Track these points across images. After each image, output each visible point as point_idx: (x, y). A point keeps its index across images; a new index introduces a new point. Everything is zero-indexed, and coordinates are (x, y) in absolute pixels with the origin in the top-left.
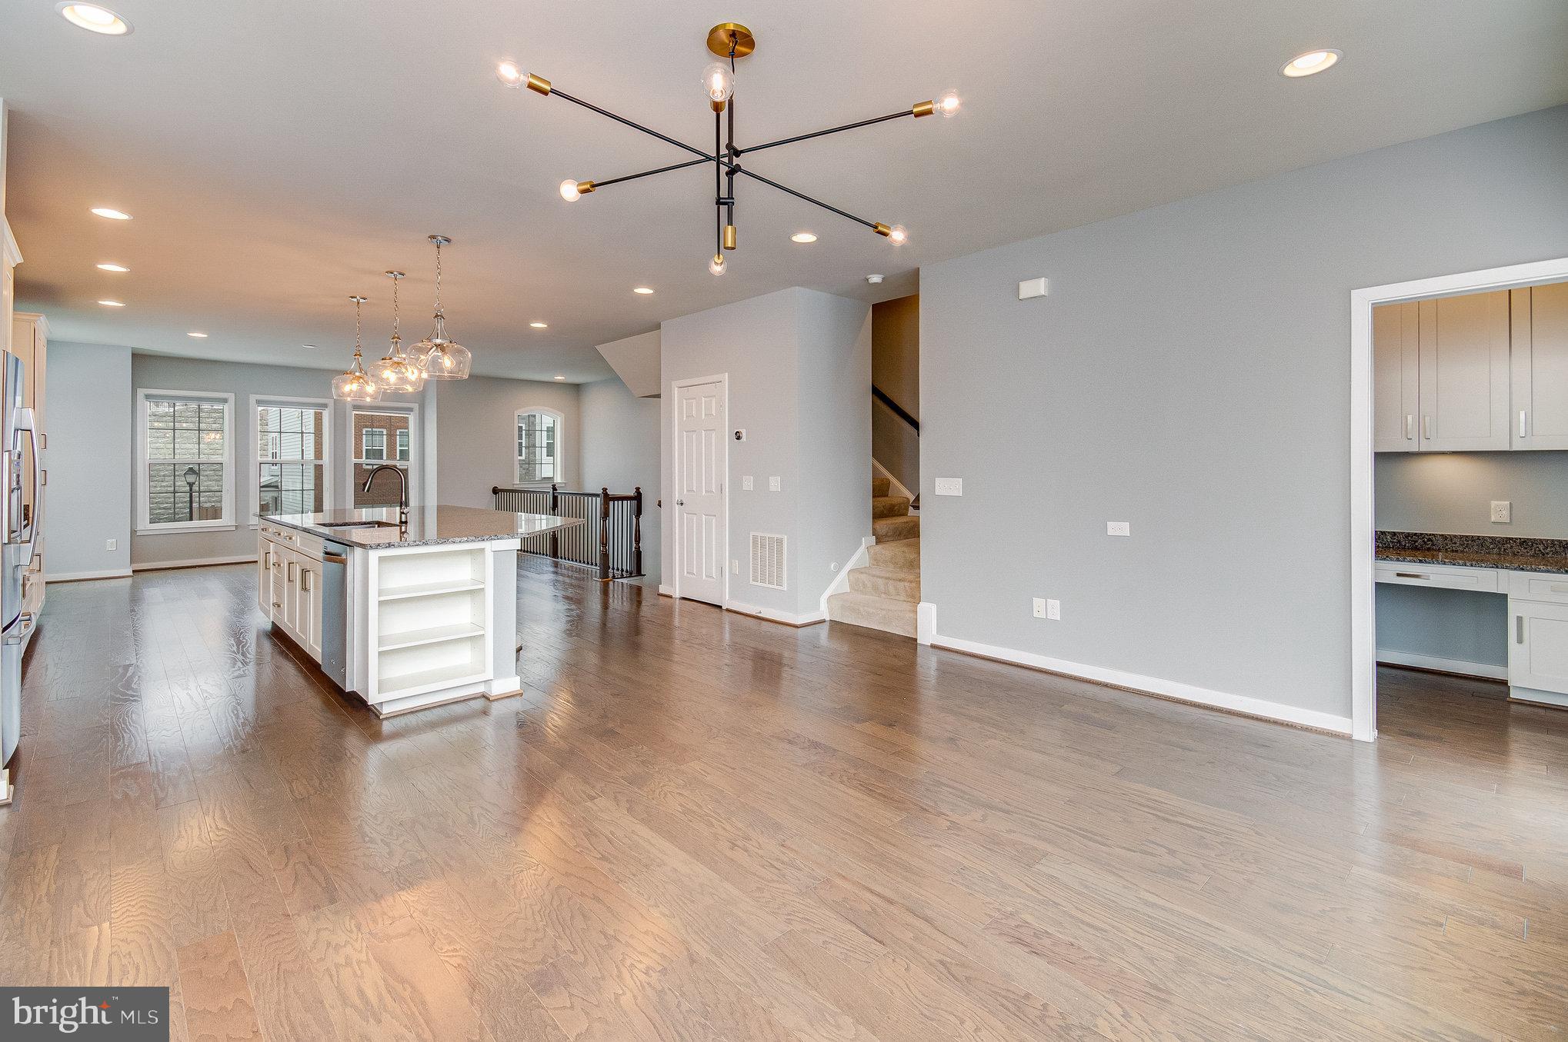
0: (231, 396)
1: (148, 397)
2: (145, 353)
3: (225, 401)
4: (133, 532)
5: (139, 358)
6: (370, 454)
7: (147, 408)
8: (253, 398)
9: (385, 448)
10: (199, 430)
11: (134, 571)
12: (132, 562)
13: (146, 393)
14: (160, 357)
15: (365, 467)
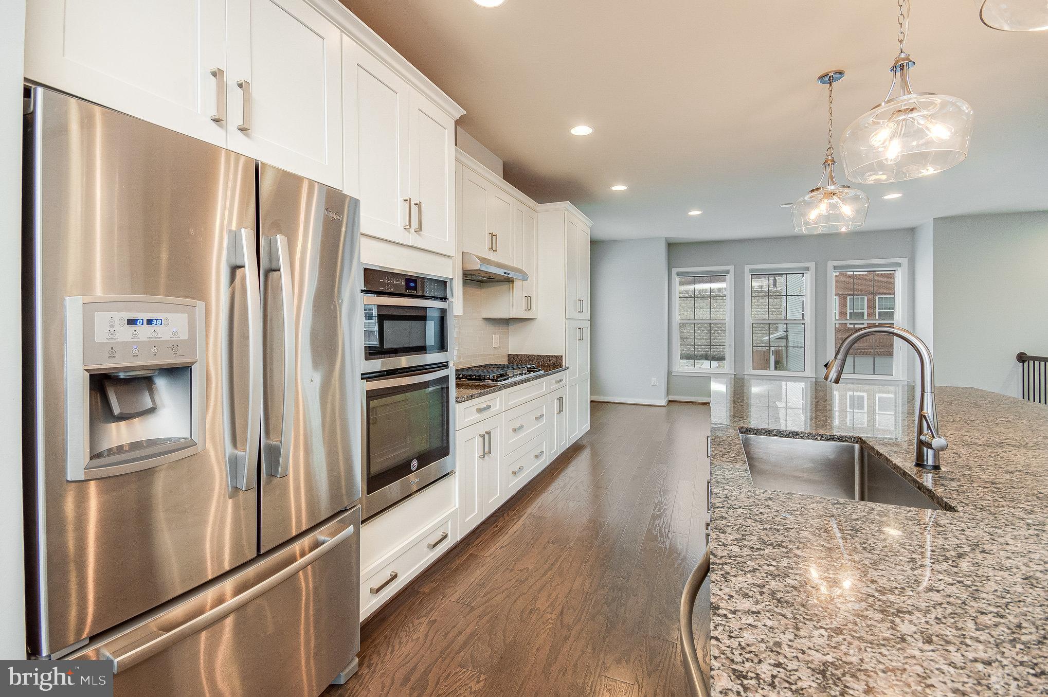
0: (731, 268)
1: (678, 275)
2: (678, 241)
3: (727, 272)
4: (669, 373)
5: (673, 248)
6: (854, 315)
7: (677, 283)
8: (747, 268)
9: (865, 311)
11: (670, 402)
12: (668, 394)
13: (677, 271)
14: (685, 243)
15: (849, 326)
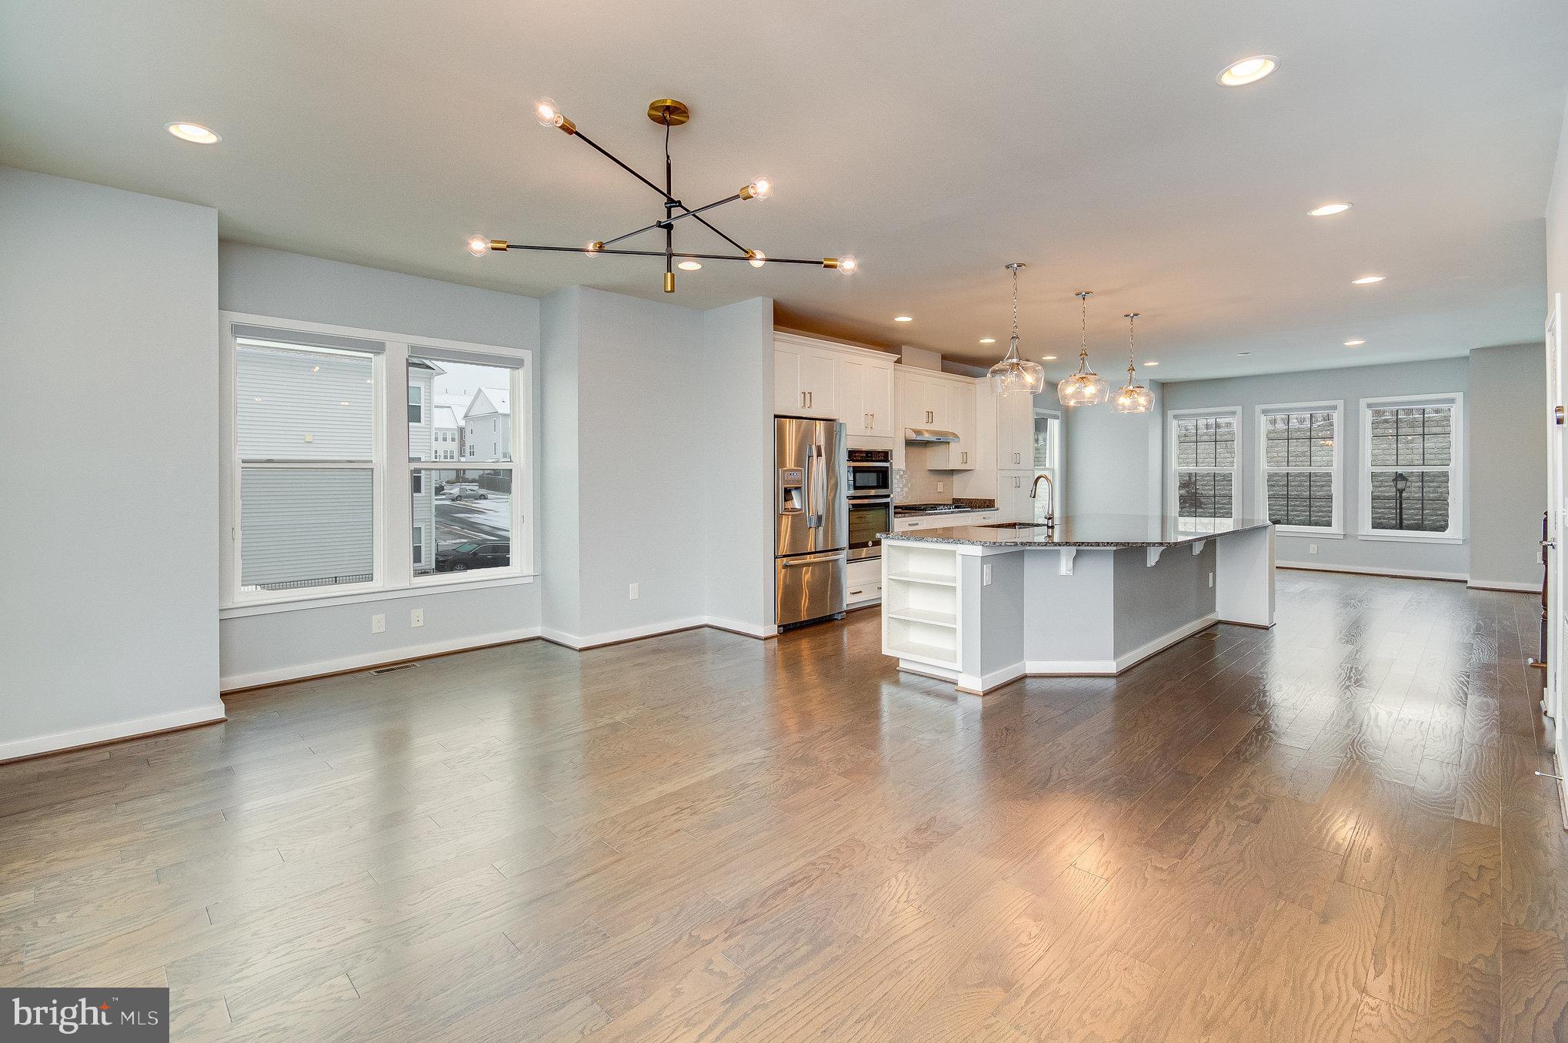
0: (1239, 409)
1: (1175, 417)
3: (1234, 413)
5: (1169, 387)
7: (1174, 427)
8: (1258, 408)
10: (1216, 441)
13: (1174, 414)
14: (1182, 382)
